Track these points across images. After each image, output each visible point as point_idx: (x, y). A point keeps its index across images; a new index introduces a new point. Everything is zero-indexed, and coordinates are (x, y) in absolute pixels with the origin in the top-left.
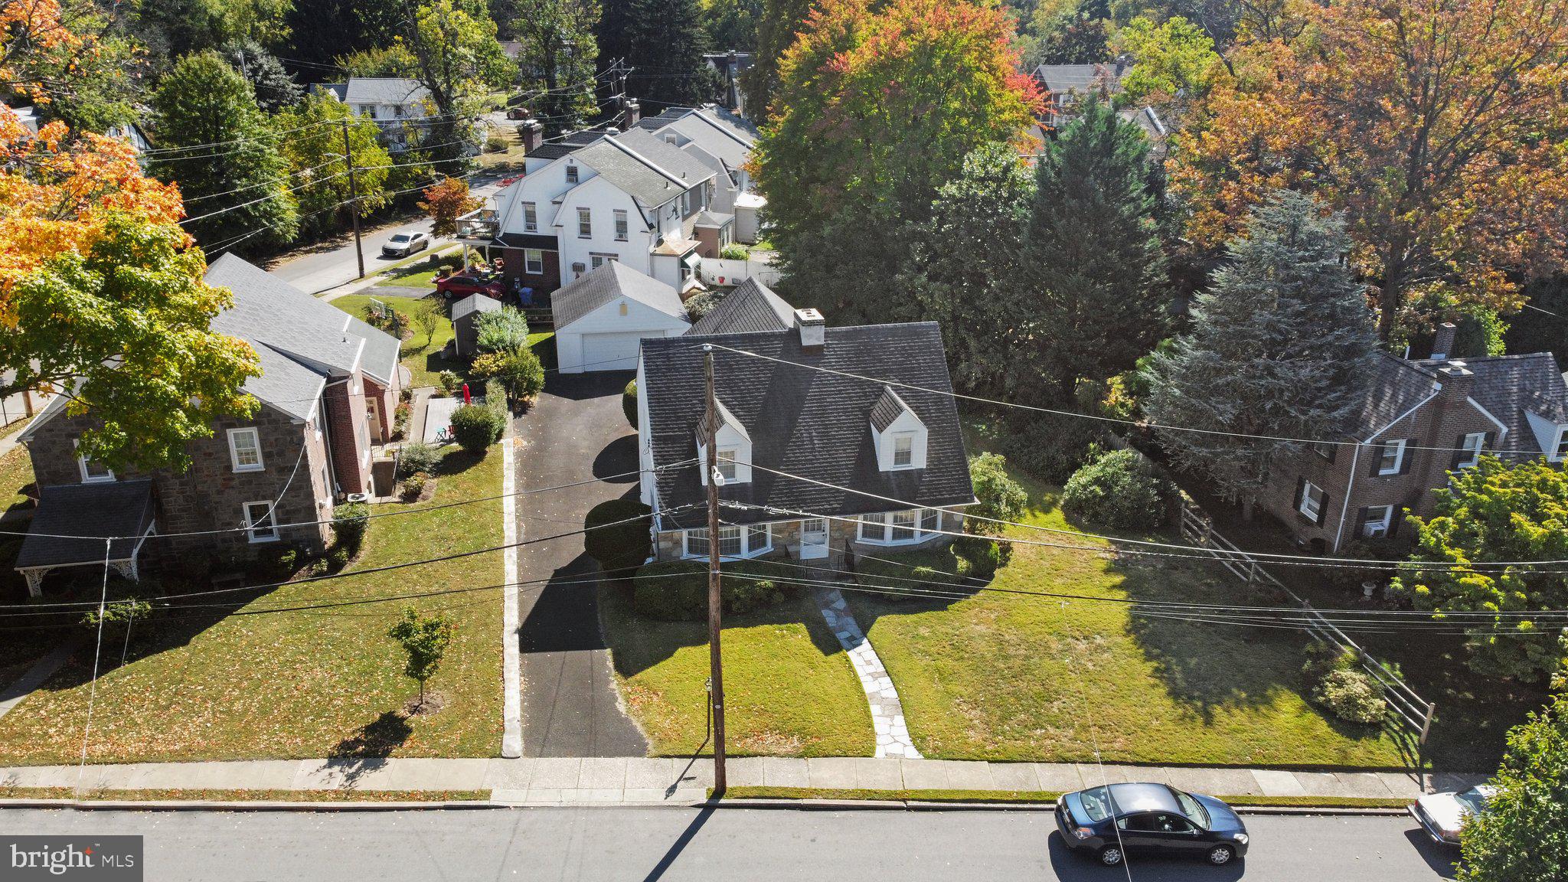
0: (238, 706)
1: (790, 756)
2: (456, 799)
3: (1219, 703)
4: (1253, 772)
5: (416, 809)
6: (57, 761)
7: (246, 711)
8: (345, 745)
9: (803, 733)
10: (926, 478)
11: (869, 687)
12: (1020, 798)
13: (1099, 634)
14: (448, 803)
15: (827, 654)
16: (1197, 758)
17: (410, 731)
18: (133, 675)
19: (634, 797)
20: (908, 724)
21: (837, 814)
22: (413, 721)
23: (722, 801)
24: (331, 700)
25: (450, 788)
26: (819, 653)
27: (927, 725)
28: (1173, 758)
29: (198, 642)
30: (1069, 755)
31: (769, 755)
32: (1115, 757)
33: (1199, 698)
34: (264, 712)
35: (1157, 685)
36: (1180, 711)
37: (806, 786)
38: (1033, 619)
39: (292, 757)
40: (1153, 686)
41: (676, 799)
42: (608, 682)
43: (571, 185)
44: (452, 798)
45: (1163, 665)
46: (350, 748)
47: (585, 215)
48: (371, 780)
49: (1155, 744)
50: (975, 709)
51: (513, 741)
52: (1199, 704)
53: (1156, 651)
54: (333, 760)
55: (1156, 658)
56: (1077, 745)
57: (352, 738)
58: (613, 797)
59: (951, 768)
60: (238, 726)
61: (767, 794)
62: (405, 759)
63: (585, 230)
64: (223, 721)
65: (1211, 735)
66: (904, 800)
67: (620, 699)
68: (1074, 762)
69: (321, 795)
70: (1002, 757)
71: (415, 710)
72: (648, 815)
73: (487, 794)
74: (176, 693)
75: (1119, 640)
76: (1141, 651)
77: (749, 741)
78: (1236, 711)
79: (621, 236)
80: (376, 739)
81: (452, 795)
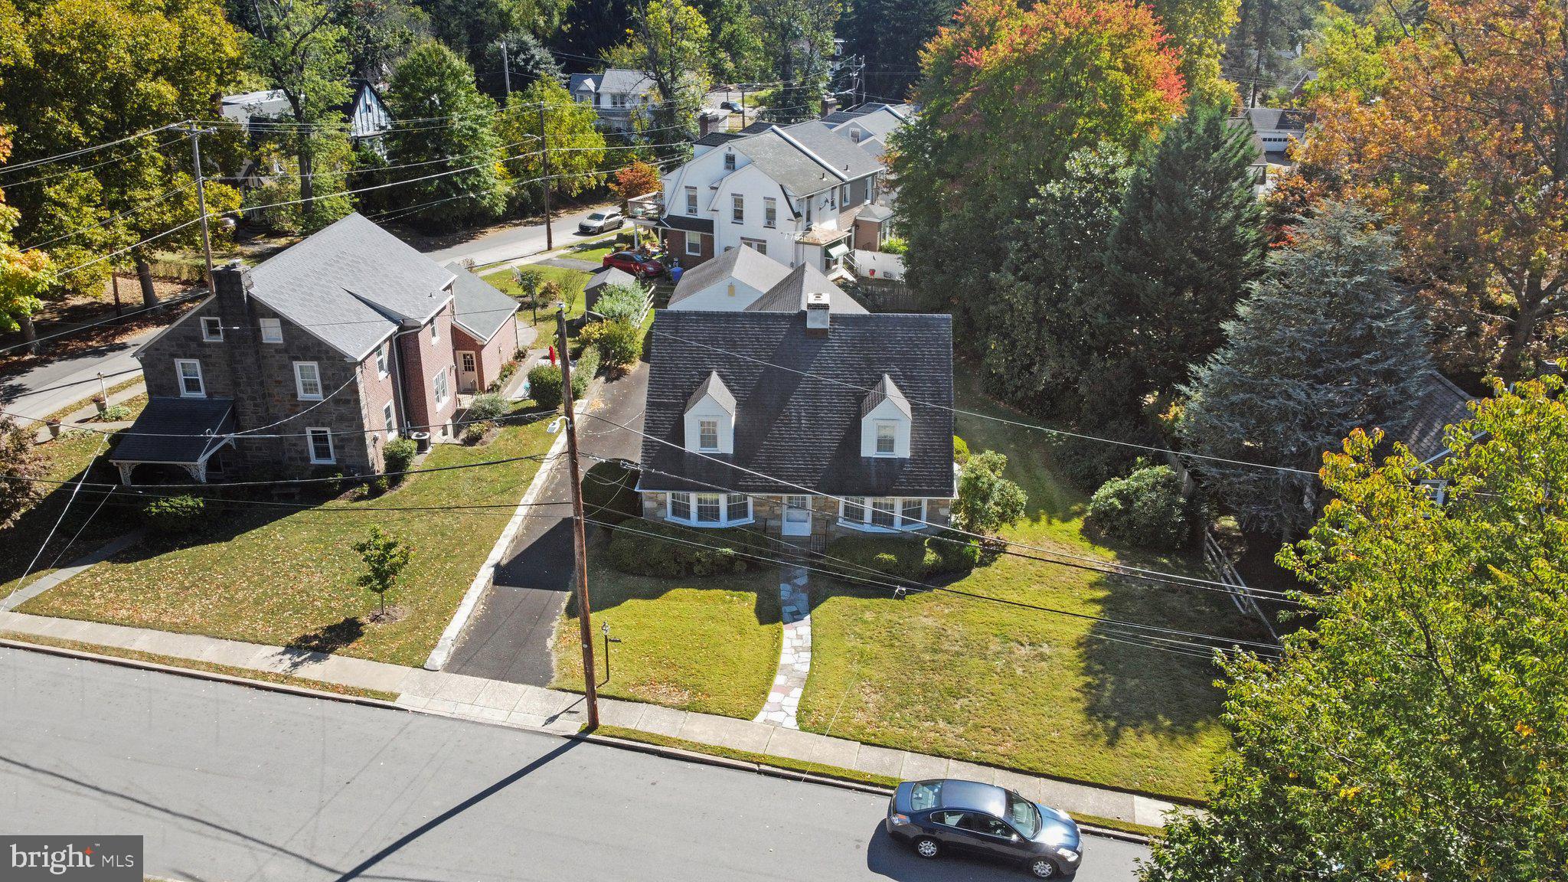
0: (240, 595)
1: (674, 708)
2: (368, 696)
3: (1135, 726)
4: (1137, 798)
5: (334, 699)
6: (87, 618)
7: (245, 599)
8: (306, 639)
9: (696, 689)
10: (908, 468)
11: (785, 658)
12: (872, 780)
13: (1047, 642)
14: (360, 699)
15: (762, 623)
16: (1082, 775)
17: (361, 634)
18: (177, 561)
19: (518, 720)
20: (803, 697)
21: (690, 765)
22: (370, 627)
23: (591, 736)
24: (314, 600)
25: (368, 687)
26: (755, 620)
27: (820, 701)
28: (1054, 771)
29: (238, 540)
30: (947, 750)
31: (654, 703)
32: (992, 759)
33: (1116, 718)
34: (257, 602)
35: (1078, 700)
36: (1088, 727)
37: (673, 736)
38: (985, 619)
39: (259, 642)
40: (1073, 700)
41: (551, 728)
42: (553, 619)
43: (729, 171)
44: (366, 695)
45: (1097, 682)
46: (306, 642)
47: (738, 201)
48: (312, 671)
49: (1041, 754)
50: (876, 693)
51: (439, 657)
52: (1112, 724)
53: (1098, 667)
54: (290, 649)
55: (1096, 673)
56: (962, 742)
57: (313, 634)
58: (498, 717)
59: (819, 742)
60: (232, 610)
61: (633, 736)
62: (345, 658)
63: (738, 216)
64: (223, 605)
65: (1109, 754)
66: (758, 764)
67: (554, 636)
68: (948, 758)
69: (265, 676)
70: (877, 741)
71: (375, 619)
72: (521, 737)
73: (394, 696)
74: (200, 579)
75: (1066, 651)
76: (1082, 665)
77: (643, 688)
78: (1149, 737)
79: (769, 223)
80: (330, 638)
81: (366, 692)
